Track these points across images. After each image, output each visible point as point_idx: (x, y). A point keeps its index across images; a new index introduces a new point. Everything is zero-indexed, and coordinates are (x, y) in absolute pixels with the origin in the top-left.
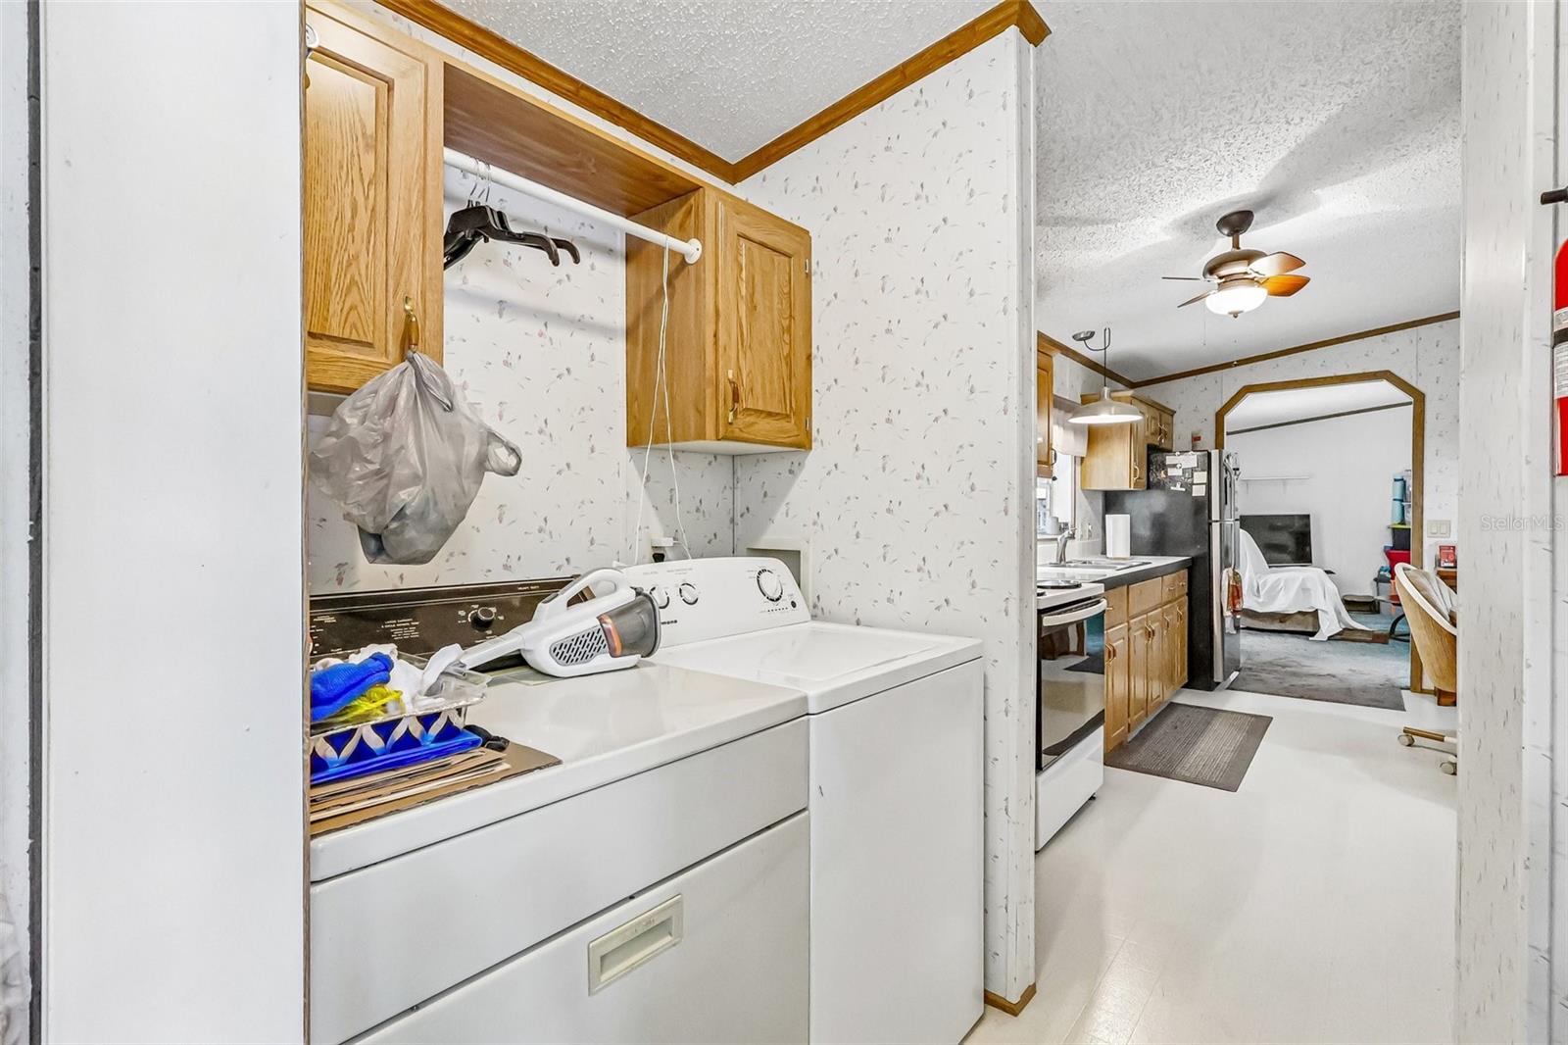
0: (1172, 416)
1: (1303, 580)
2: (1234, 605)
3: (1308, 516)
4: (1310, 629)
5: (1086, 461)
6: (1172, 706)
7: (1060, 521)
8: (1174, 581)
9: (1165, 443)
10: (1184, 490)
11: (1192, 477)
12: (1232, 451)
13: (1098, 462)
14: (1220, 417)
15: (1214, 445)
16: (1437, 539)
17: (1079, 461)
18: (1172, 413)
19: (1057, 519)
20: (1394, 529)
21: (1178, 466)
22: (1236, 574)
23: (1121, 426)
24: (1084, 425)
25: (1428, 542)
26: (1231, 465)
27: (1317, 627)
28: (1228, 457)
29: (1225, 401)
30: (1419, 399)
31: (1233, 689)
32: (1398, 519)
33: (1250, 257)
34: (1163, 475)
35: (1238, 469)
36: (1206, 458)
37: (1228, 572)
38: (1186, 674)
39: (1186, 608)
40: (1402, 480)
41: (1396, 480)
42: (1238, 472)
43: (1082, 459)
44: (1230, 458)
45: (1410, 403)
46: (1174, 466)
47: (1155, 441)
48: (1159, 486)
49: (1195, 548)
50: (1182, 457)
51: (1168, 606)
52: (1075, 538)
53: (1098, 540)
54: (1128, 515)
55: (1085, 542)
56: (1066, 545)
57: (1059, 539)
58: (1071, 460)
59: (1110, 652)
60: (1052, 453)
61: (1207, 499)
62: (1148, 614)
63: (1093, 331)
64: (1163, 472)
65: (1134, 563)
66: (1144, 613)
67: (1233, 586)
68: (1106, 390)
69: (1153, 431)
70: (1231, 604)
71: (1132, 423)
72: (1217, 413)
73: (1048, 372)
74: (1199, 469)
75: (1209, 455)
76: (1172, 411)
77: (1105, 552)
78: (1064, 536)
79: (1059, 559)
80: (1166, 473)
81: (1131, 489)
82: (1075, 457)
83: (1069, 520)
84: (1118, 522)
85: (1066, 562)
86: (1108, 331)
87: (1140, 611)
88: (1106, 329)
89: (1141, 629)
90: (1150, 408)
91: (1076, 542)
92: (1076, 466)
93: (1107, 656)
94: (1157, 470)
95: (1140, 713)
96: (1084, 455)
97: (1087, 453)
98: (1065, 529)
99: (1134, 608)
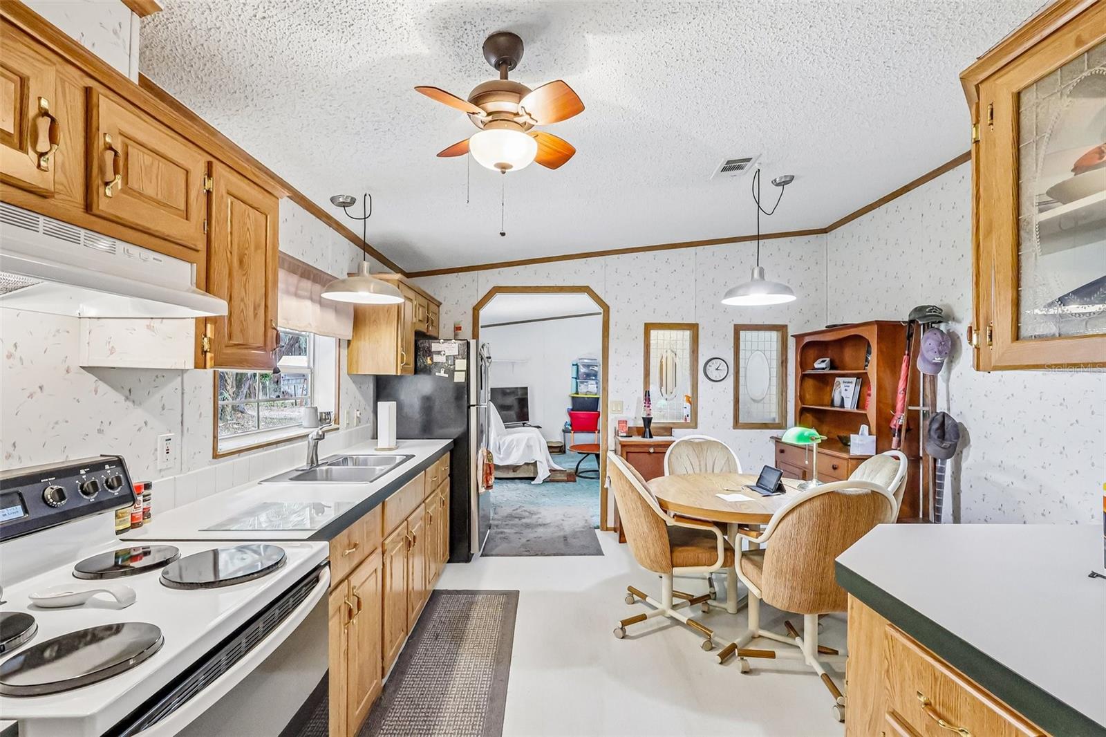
0: (439, 306)
1: (528, 440)
2: (487, 481)
3: (526, 388)
4: (532, 476)
5: (353, 343)
6: (436, 594)
7: (319, 411)
8: (437, 469)
9: (432, 332)
10: (447, 376)
11: (454, 364)
12: (486, 342)
13: (365, 345)
14: (476, 310)
15: (471, 335)
16: (616, 415)
17: (344, 344)
18: (439, 304)
19: (316, 409)
20: (573, 397)
21: (443, 353)
22: (489, 453)
23: (387, 309)
24: (348, 304)
25: (611, 417)
26: (485, 353)
27: (536, 472)
28: (483, 347)
29: (480, 297)
30: (606, 309)
31: (486, 555)
32: (574, 392)
33: (519, 92)
34: (429, 362)
35: (490, 358)
36: (466, 347)
37: (482, 451)
38: (448, 553)
39: (448, 490)
40: (577, 365)
41: (573, 365)
42: (490, 360)
43: (349, 342)
44: (485, 347)
45: (600, 313)
46: (439, 353)
47: (423, 328)
48: (427, 371)
49: (457, 431)
50: (446, 344)
51: (432, 496)
52: (338, 429)
53: (369, 425)
54: (395, 403)
55: (353, 429)
56: (316, 446)
57: (310, 436)
58: (332, 342)
59: (350, 611)
60: (272, 334)
61: (466, 385)
62: (409, 519)
63: (352, 198)
64: (429, 358)
65: (397, 457)
66: (403, 522)
67: (486, 464)
68: (366, 265)
69: (421, 318)
70: (485, 480)
71: (399, 306)
72: (474, 305)
73: (268, 215)
74: (460, 357)
75: (468, 344)
76: (439, 302)
77: (375, 436)
78: (318, 433)
79: (310, 462)
80: (432, 359)
81: (399, 374)
82: (340, 339)
83: (332, 408)
84: (387, 410)
85: (318, 465)
86: (368, 197)
87: (398, 522)
88: (366, 195)
89: (399, 542)
90: (420, 297)
91: (341, 432)
92: (341, 350)
93: (344, 619)
94: (423, 356)
95: (399, 639)
96: (350, 338)
97: (353, 336)
98: (325, 419)
99: (390, 524)
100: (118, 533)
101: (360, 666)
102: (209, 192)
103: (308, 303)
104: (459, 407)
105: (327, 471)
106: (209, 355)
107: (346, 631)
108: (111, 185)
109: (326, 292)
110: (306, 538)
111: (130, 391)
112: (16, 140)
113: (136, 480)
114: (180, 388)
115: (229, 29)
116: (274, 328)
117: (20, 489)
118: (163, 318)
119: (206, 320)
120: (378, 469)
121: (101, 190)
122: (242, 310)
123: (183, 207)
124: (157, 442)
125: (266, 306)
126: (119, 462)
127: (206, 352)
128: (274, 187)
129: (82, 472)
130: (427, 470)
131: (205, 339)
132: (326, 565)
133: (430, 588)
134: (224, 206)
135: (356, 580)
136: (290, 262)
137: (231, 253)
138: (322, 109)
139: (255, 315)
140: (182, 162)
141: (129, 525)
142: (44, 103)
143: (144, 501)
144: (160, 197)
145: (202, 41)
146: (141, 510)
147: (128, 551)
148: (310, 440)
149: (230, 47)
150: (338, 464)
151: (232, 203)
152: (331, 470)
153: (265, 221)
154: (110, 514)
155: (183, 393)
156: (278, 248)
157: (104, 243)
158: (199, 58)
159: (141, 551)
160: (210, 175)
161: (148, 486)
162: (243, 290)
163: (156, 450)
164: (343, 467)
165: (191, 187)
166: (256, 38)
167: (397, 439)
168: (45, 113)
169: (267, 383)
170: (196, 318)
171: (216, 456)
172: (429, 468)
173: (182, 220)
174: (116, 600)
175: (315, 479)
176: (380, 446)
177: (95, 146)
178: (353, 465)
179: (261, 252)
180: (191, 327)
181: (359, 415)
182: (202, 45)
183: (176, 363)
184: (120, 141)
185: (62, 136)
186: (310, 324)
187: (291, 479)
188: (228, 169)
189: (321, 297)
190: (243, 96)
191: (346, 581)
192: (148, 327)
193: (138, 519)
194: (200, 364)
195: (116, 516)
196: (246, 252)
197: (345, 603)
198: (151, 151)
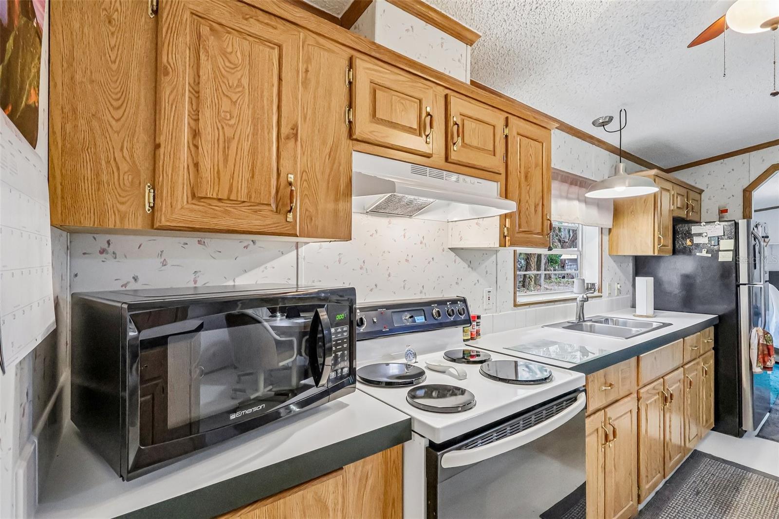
0: (700, 194)
2: (764, 362)
5: (614, 231)
6: (696, 456)
7: (586, 282)
8: (698, 340)
9: (692, 216)
10: (710, 255)
11: (719, 244)
12: (761, 223)
13: (624, 232)
14: (748, 191)
15: (741, 215)
17: (606, 232)
18: (701, 192)
19: (583, 280)
21: (704, 235)
22: (766, 333)
23: (644, 199)
24: (608, 200)
26: (760, 232)
28: (756, 226)
29: (752, 179)
31: (763, 437)
34: (688, 242)
35: (767, 237)
36: (734, 227)
37: (757, 332)
38: (712, 420)
39: (712, 362)
42: (767, 240)
43: (610, 230)
44: (759, 227)
46: (700, 235)
47: (683, 214)
48: (687, 251)
49: (723, 308)
50: (708, 226)
51: (692, 363)
52: (601, 296)
53: (628, 296)
54: (653, 278)
55: (614, 298)
56: (582, 306)
57: (578, 299)
58: (596, 231)
59: (606, 436)
60: (547, 223)
61: (734, 264)
62: (666, 378)
63: (610, 117)
64: (688, 240)
65: (654, 323)
66: (659, 379)
67: (763, 344)
68: (622, 166)
69: (679, 206)
70: (761, 360)
71: (655, 195)
72: (745, 187)
73: (543, 143)
74: (726, 237)
75: (736, 225)
76: (699, 189)
77: (634, 306)
78: (583, 297)
79: (578, 317)
80: (692, 241)
81: (656, 255)
82: (602, 228)
83: (596, 281)
84: (644, 284)
85: (584, 321)
86: (623, 112)
87: (653, 377)
88: (621, 111)
89: (655, 395)
90: (678, 187)
91: (604, 299)
92: (604, 237)
93: (602, 440)
94: (683, 238)
95: (655, 479)
96: (611, 227)
97: (613, 225)
98: (591, 288)
99: (646, 377)
100: (464, 340)
101: (617, 485)
102: (506, 136)
103: (576, 203)
104: (726, 286)
105: (591, 326)
106: (507, 238)
107: (603, 450)
108: (456, 144)
109: (589, 192)
110: (568, 367)
111: (470, 262)
112: (418, 132)
113: (473, 313)
114: (495, 262)
115: (516, 28)
116: (548, 220)
117: (424, 308)
118: (483, 218)
119: (506, 215)
120: (634, 330)
121: (452, 147)
122: (527, 208)
123: (491, 148)
124: (483, 292)
125: (543, 205)
126: (464, 301)
127: (506, 236)
128: (547, 123)
129: (448, 303)
130: (686, 338)
131: (505, 228)
132: (583, 391)
133: (691, 446)
134: (516, 142)
135: (611, 412)
136: (562, 175)
137: (520, 172)
138: (581, 54)
139: (536, 211)
140: (492, 122)
141: (470, 338)
142: (428, 109)
143: (477, 325)
144: (479, 146)
145: (502, 44)
146: (475, 330)
147: (469, 351)
148: (578, 302)
149: (518, 39)
150: (601, 322)
151: (520, 140)
152: (595, 326)
153: (541, 147)
154: (460, 329)
155: (497, 265)
156: (551, 166)
157: (454, 177)
158: (501, 57)
159: (475, 353)
160: (507, 126)
161: (479, 317)
162: (528, 195)
163: (483, 297)
164: (605, 325)
165: (496, 136)
166: (533, 25)
167: (654, 309)
168: (428, 114)
169: (557, 267)
170: (500, 215)
171: (515, 305)
172: (688, 337)
173: (491, 156)
174: (457, 374)
175: (582, 330)
176: (638, 313)
177: (449, 124)
178: (613, 325)
179: (539, 168)
180: (497, 221)
181: (619, 287)
182: (503, 47)
183: (490, 244)
184: (460, 119)
185: (435, 124)
186: (578, 218)
187: (564, 328)
188: (518, 119)
189: (586, 197)
190: (528, 69)
191: (603, 411)
192: (477, 224)
193: (474, 335)
194: (503, 244)
195: (464, 331)
196: (529, 170)
197: (602, 427)
198: (475, 120)
